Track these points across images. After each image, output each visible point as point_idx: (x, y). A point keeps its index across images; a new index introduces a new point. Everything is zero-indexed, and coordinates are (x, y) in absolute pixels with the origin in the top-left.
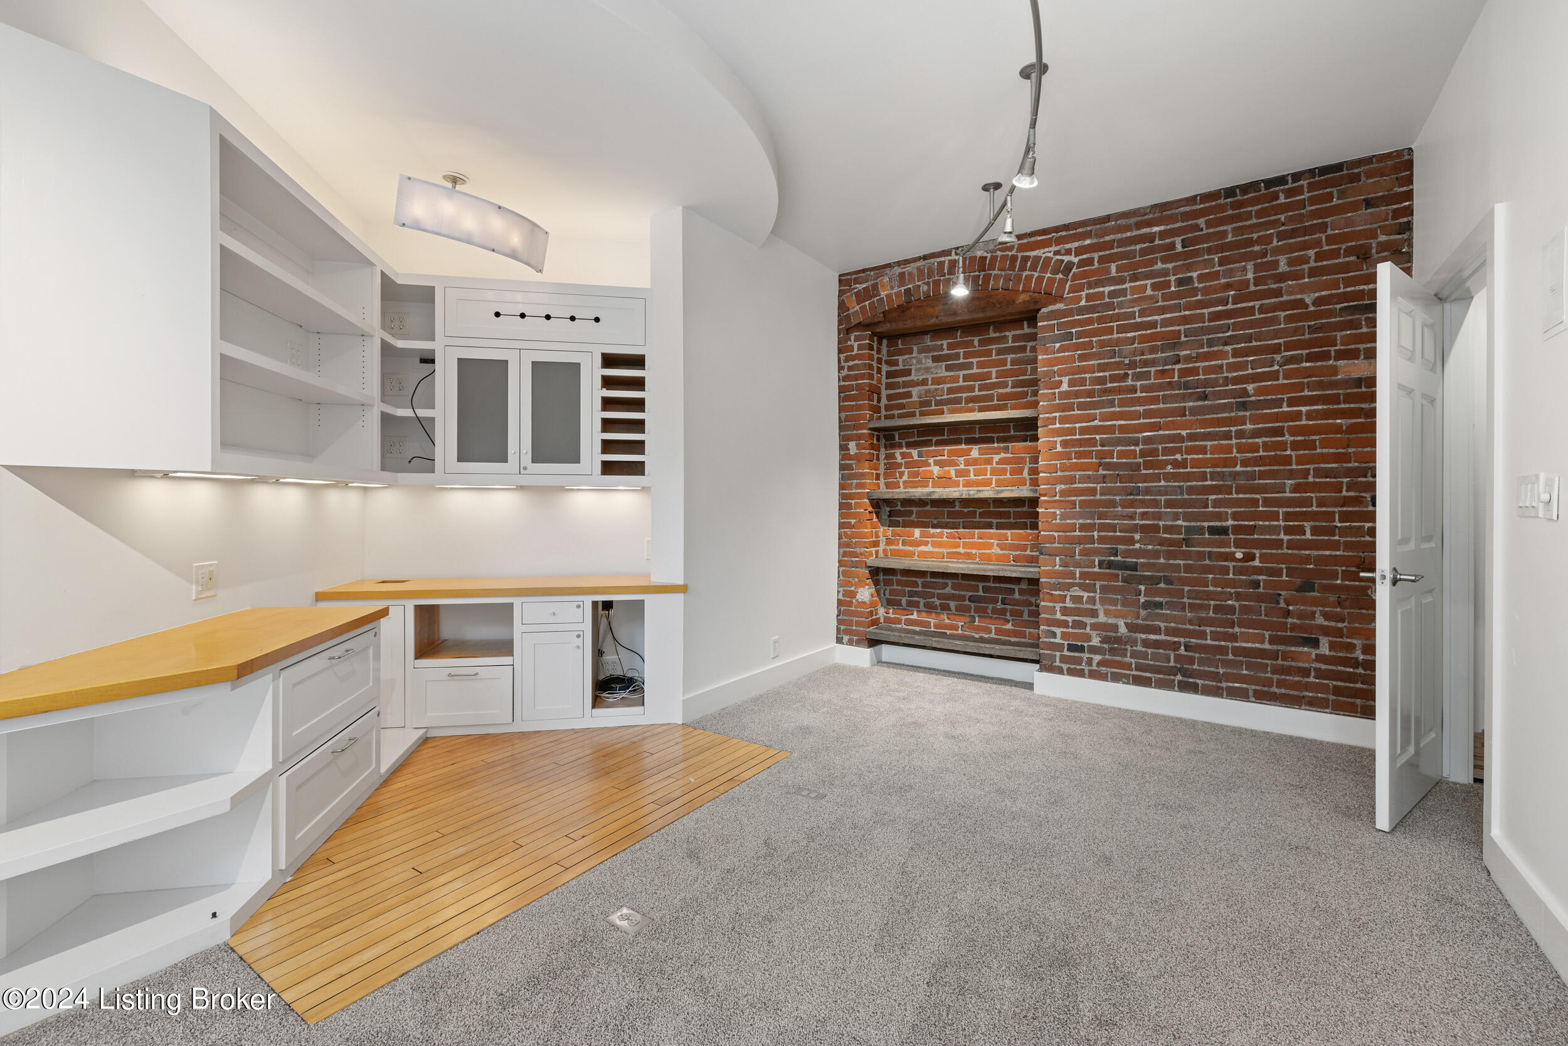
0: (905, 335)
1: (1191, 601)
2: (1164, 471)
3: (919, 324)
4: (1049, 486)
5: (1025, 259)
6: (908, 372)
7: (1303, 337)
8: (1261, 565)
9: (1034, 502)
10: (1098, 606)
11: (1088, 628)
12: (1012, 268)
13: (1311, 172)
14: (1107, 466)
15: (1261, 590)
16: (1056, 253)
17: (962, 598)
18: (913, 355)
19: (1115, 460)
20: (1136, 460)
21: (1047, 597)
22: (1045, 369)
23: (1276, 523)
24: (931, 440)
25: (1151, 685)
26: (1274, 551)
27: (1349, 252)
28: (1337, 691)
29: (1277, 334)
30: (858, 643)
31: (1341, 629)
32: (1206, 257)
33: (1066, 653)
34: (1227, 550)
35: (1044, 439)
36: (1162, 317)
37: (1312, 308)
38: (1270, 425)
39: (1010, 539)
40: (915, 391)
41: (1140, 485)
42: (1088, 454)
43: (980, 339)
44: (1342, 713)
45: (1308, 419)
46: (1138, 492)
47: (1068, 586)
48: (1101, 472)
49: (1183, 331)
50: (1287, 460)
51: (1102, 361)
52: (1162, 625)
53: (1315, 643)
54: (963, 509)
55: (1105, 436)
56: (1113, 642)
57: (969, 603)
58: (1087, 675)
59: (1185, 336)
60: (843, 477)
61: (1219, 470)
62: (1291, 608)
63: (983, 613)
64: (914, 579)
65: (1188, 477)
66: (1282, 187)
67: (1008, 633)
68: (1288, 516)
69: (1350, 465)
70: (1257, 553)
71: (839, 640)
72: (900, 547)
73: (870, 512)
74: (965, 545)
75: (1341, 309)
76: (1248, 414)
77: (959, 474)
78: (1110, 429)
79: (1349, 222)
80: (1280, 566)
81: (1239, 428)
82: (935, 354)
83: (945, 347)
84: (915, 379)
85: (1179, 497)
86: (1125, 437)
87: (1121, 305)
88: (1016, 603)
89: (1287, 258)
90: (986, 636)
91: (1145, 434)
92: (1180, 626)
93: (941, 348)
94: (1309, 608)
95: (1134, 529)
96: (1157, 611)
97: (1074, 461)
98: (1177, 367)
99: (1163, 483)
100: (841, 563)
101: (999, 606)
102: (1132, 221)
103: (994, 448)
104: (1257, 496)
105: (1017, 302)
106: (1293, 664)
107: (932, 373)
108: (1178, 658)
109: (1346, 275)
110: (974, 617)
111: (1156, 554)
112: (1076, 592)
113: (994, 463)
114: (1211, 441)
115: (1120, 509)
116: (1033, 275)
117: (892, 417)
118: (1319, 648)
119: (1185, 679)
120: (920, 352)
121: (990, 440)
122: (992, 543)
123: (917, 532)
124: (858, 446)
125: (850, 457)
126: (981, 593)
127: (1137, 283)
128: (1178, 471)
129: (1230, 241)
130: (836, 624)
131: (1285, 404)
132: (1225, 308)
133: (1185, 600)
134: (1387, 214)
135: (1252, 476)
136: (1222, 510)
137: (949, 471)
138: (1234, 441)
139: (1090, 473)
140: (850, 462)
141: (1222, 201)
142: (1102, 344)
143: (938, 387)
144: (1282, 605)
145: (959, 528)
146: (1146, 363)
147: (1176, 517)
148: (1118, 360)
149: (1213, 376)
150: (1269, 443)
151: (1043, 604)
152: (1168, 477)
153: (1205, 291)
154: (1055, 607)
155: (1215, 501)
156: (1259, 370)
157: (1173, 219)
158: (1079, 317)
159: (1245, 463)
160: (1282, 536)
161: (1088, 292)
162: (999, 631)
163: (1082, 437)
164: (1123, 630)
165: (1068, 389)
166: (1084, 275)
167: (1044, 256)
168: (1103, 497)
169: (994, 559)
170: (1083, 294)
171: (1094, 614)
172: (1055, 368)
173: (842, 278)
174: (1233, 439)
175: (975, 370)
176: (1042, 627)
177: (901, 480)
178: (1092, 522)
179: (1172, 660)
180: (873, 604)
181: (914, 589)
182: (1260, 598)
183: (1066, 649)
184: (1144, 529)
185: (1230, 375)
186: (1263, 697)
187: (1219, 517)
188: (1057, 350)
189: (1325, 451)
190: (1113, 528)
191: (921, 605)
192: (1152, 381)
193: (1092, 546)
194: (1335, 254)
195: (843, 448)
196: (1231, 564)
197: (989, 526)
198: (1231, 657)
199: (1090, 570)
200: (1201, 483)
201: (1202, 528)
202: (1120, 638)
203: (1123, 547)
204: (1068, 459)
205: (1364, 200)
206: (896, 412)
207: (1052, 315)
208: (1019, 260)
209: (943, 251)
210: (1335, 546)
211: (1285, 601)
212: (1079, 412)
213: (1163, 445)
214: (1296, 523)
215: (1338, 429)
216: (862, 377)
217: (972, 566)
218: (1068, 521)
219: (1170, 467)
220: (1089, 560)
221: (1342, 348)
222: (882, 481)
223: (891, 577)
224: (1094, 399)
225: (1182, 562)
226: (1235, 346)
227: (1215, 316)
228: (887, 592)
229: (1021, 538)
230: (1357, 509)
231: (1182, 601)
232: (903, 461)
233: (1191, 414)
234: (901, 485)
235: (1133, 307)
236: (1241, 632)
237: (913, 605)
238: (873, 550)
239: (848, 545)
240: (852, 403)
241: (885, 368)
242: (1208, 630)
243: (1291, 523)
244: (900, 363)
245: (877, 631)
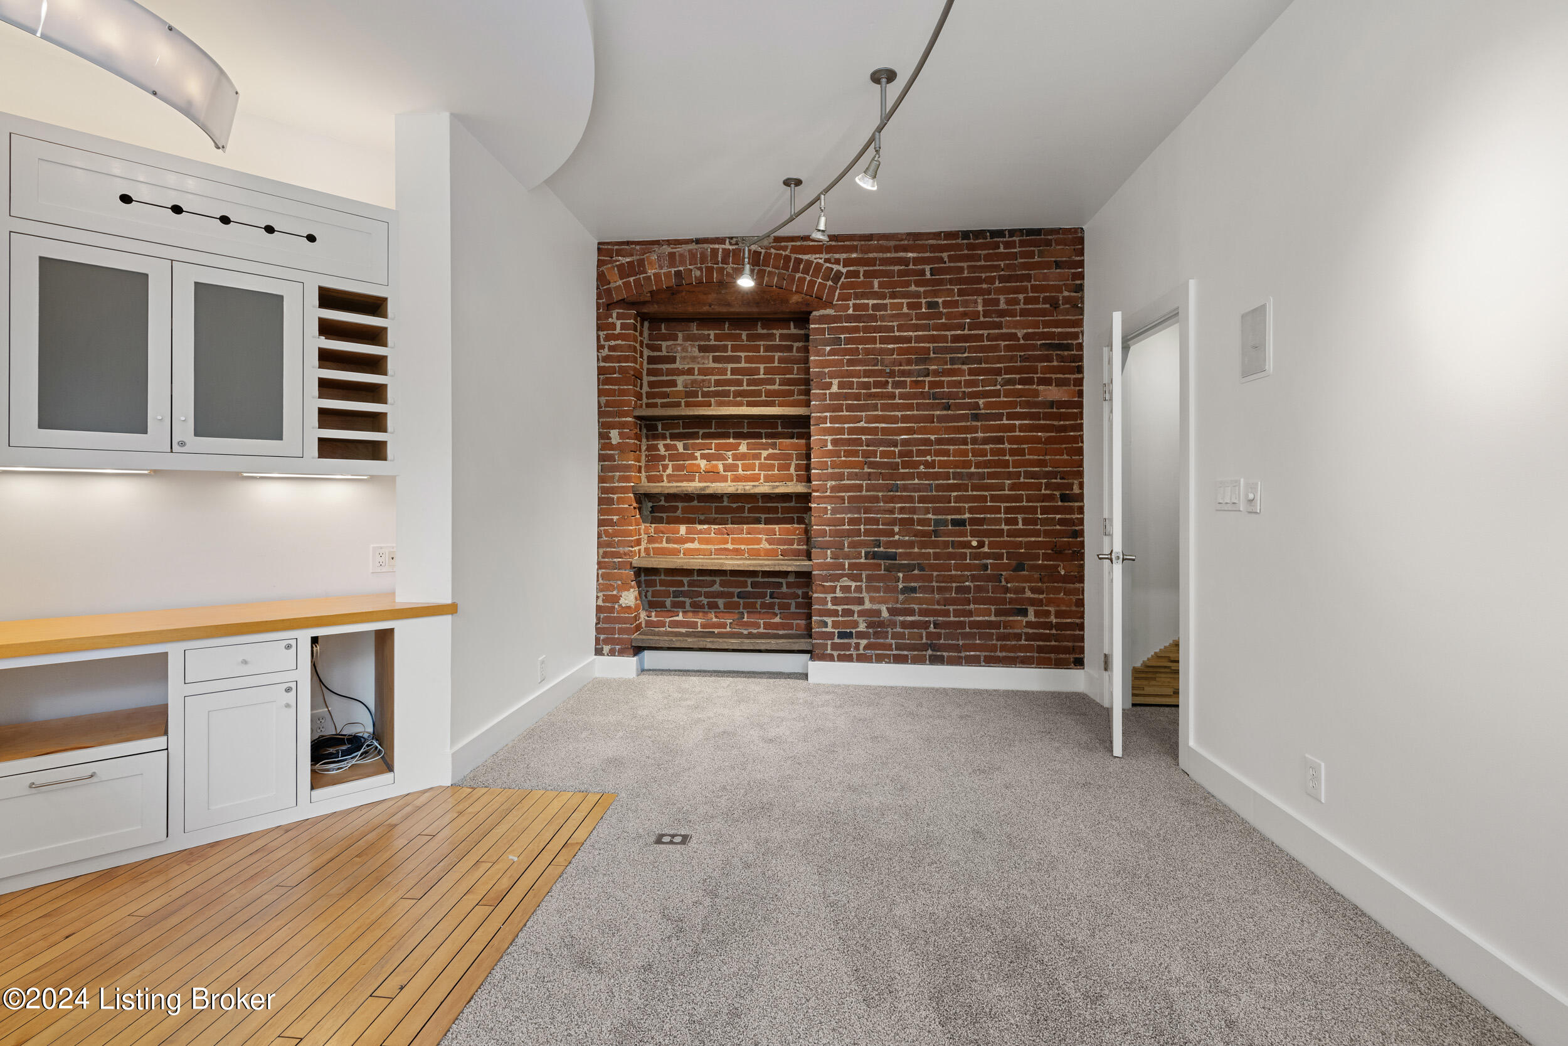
0: (669, 320)
1: (938, 584)
2: (917, 470)
3: (690, 309)
4: (821, 482)
5: (798, 261)
6: (673, 360)
7: (1016, 364)
8: (989, 551)
9: (805, 498)
10: (864, 594)
11: (856, 615)
12: (786, 268)
13: (1021, 231)
14: (872, 465)
15: (989, 572)
16: (827, 261)
17: (731, 595)
18: (678, 342)
19: (878, 459)
20: (895, 460)
21: (819, 588)
22: (817, 370)
23: (999, 516)
24: (698, 432)
25: (908, 662)
26: (998, 539)
27: (1046, 300)
28: (1040, 649)
29: (1000, 360)
30: (622, 653)
31: (1041, 600)
32: (949, 287)
33: (836, 640)
34: (965, 539)
35: (816, 437)
36: (916, 333)
37: (1022, 342)
38: (995, 434)
39: (778, 534)
40: (680, 380)
41: (899, 482)
42: (855, 453)
43: (747, 334)
44: (1042, 666)
45: (1020, 431)
46: (897, 488)
47: (838, 578)
48: (866, 470)
49: (932, 348)
50: (1006, 464)
51: (867, 368)
52: (916, 607)
53: (1024, 613)
54: (731, 505)
55: (870, 437)
56: (877, 625)
57: (738, 600)
58: (855, 660)
59: (934, 353)
60: (603, 469)
61: (958, 470)
62: (1009, 585)
63: (750, 608)
64: (679, 578)
65: (936, 476)
66: (1002, 239)
67: (776, 626)
68: (1008, 510)
69: (1047, 469)
70: (986, 540)
71: (599, 652)
72: (664, 545)
73: (635, 508)
74: (734, 541)
75: (1041, 345)
76: (979, 424)
77: (727, 468)
78: (874, 431)
79: (1046, 277)
80: (1002, 551)
81: (973, 435)
82: (702, 343)
83: (712, 337)
84: (681, 367)
85: (929, 494)
86: (886, 439)
87: (882, 318)
88: (784, 596)
89: (1005, 298)
90: (755, 631)
91: (902, 437)
92: (930, 607)
93: (708, 338)
94: (1021, 585)
95: (894, 522)
96: (912, 595)
97: (843, 459)
98: (927, 379)
99: (916, 481)
100: (600, 565)
101: (768, 600)
102: (892, 243)
103: (762, 444)
104: (986, 493)
105: (791, 302)
106: (1011, 631)
107: (698, 363)
108: (929, 636)
109: (1044, 319)
110: (743, 614)
111: (911, 544)
112: (845, 582)
113: (763, 459)
114: (953, 445)
115: (882, 504)
116: (805, 278)
117: (655, 405)
118: (1027, 616)
119: (935, 653)
120: (686, 339)
121: (758, 436)
122: (761, 539)
123: (683, 529)
124: (621, 435)
125: (611, 447)
126: (749, 589)
127: (895, 301)
128: (928, 470)
129: (966, 277)
130: (594, 633)
131: (1005, 418)
132: (962, 332)
133: (934, 584)
134: (1069, 276)
135: (982, 476)
136: (961, 505)
137: (716, 466)
138: (970, 447)
139: (857, 470)
140: (612, 452)
141: (960, 241)
142: (867, 352)
143: (705, 378)
144: (1004, 583)
145: (728, 524)
146: (903, 373)
147: (927, 511)
148: (880, 368)
149: (954, 390)
150: (995, 449)
151: (815, 595)
152: (921, 476)
153: (949, 316)
154: (826, 598)
155: (956, 497)
156: (987, 388)
157: (922, 248)
158: (847, 324)
159: (978, 465)
160: (1003, 527)
161: (854, 302)
162: (767, 626)
163: (850, 437)
164: (885, 614)
165: (838, 391)
166: (852, 286)
167: (815, 261)
168: (868, 493)
169: (762, 554)
170: (851, 303)
171: (860, 601)
172: (826, 370)
173: (601, 246)
174: (969, 445)
175: (743, 365)
176: (814, 618)
177: (665, 474)
178: (859, 516)
179: (924, 638)
180: (637, 608)
181: (680, 589)
182: (989, 578)
183: (836, 636)
184: (902, 522)
185: (966, 390)
186: (991, 661)
187: (959, 511)
188: (828, 353)
189: (1031, 457)
190: (876, 521)
191: (688, 605)
192: (908, 390)
193: (859, 538)
194: (1035, 300)
195: (603, 436)
196: (968, 551)
197: (758, 521)
198: (968, 630)
199: (857, 561)
200: (945, 482)
201: (947, 520)
202: (883, 622)
203: (885, 539)
204: (838, 457)
205: (1055, 261)
206: (659, 401)
207: (823, 319)
208: (792, 261)
209: (717, 238)
210: (1037, 533)
211: (1005, 579)
212: (848, 413)
213: (917, 448)
214: (1012, 516)
215: (1038, 440)
216: (626, 359)
217: (741, 562)
218: (838, 516)
219: (922, 467)
220: (856, 551)
221: (1041, 376)
222: (643, 474)
223: (653, 578)
224: (861, 402)
225: (931, 551)
226: (970, 366)
227: (956, 339)
228: (649, 594)
229: (788, 532)
230: (1051, 504)
231: (932, 584)
232: (667, 453)
233: (938, 422)
234: (665, 478)
235: (893, 322)
236: (975, 609)
237: (680, 605)
238: (637, 548)
239: (609, 545)
240: (614, 387)
241: (647, 352)
242: (951, 608)
243: (1009, 516)
244: (664, 348)
245: (641, 637)
